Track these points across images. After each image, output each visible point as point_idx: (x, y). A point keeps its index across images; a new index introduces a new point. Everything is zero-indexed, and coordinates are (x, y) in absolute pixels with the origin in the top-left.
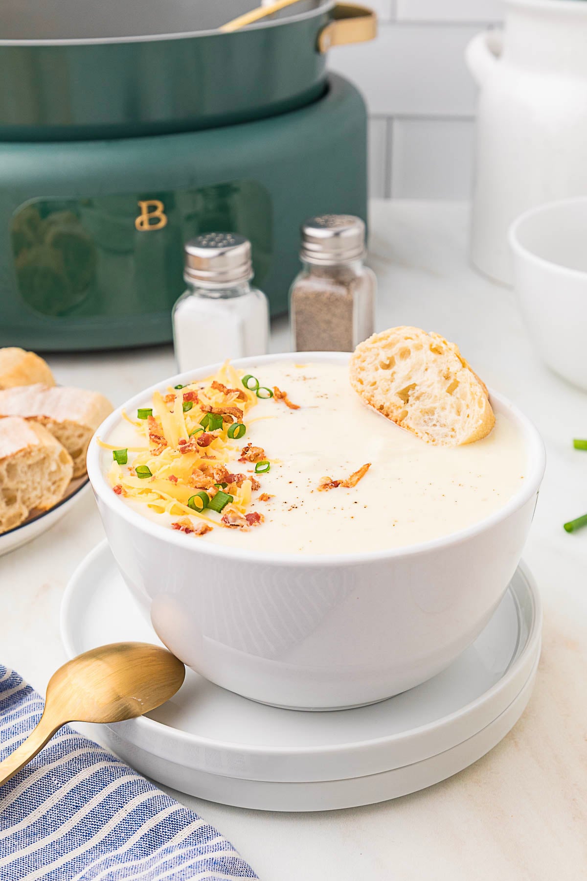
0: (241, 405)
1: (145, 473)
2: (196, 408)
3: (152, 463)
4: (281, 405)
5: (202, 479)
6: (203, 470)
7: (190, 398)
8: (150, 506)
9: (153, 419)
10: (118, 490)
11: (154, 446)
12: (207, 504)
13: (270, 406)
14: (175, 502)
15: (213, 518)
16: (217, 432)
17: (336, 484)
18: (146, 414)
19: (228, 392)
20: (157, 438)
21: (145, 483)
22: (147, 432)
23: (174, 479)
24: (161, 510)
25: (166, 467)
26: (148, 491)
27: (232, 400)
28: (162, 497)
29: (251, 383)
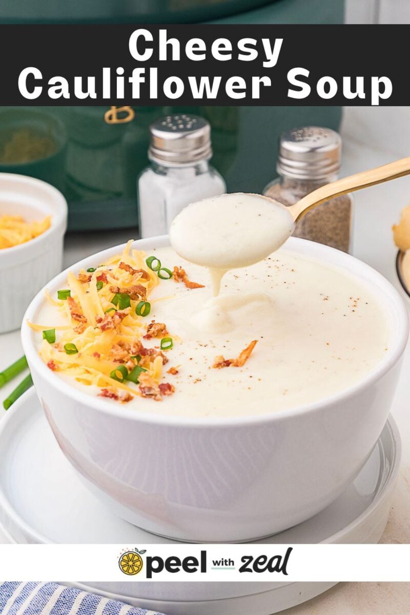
0: (145, 284)
1: (72, 350)
2: (106, 288)
3: (77, 340)
4: (181, 285)
5: (120, 353)
6: (121, 345)
7: (102, 279)
8: (78, 380)
9: (71, 300)
10: (52, 366)
11: (76, 324)
12: (127, 376)
13: (171, 285)
14: (100, 375)
15: (132, 388)
16: (126, 311)
17: (227, 363)
18: (65, 295)
19: (133, 273)
20: (77, 316)
21: (73, 358)
22: (69, 312)
23: (97, 355)
24: (89, 383)
25: (89, 345)
26: (75, 366)
27: (137, 280)
28: (88, 372)
29: (155, 264)
